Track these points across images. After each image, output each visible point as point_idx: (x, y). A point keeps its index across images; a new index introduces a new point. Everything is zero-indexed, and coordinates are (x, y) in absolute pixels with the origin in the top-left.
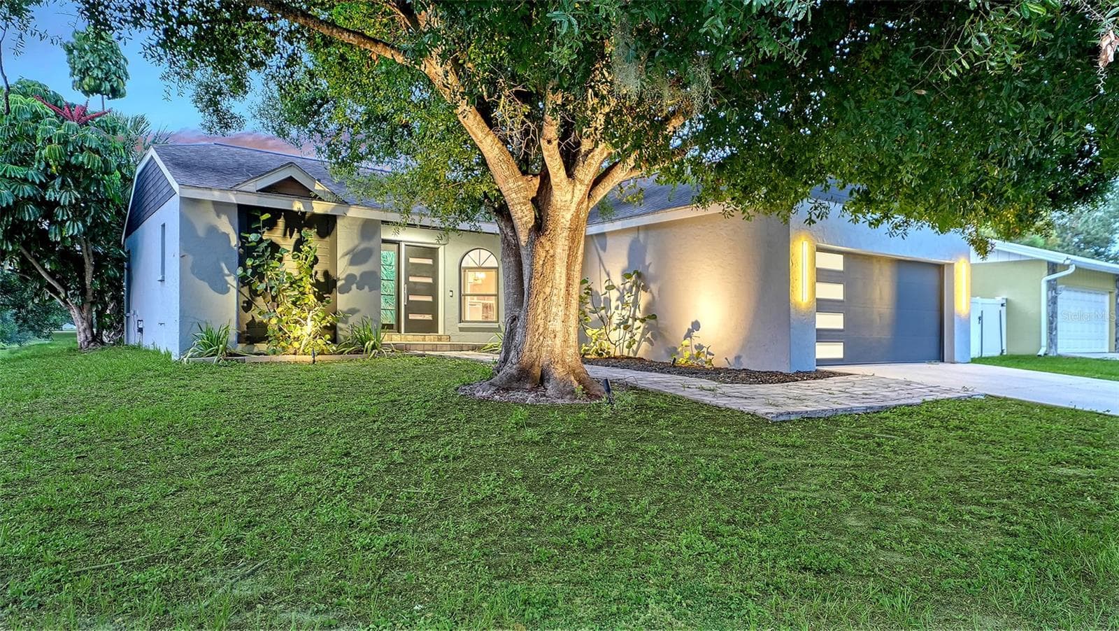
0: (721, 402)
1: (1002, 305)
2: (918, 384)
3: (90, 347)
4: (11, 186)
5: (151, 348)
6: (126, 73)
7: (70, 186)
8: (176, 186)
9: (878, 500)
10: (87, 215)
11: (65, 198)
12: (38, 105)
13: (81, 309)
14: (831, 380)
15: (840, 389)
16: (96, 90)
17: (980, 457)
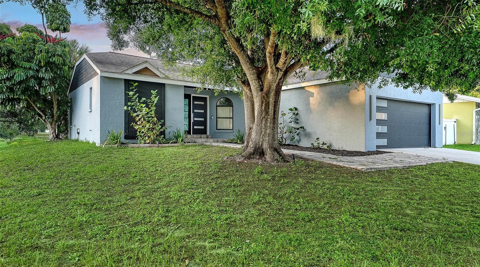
0: (341, 164)
1: (455, 122)
2: (423, 156)
3: (55, 140)
4: (24, 71)
5: (85, 141)
6: (70, 22)
7: (49, 71)
8: (98, 71)
9: (418, 204)
10: (56, 83)
11: (47, 76)
12: (35, 36)
13: (51, 124)
14: (384, 155)
15: (389, 159)
16: (57, 29)
17: (456, 187)
